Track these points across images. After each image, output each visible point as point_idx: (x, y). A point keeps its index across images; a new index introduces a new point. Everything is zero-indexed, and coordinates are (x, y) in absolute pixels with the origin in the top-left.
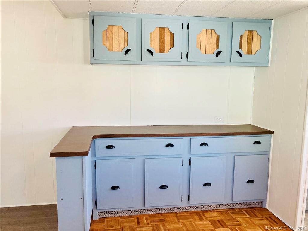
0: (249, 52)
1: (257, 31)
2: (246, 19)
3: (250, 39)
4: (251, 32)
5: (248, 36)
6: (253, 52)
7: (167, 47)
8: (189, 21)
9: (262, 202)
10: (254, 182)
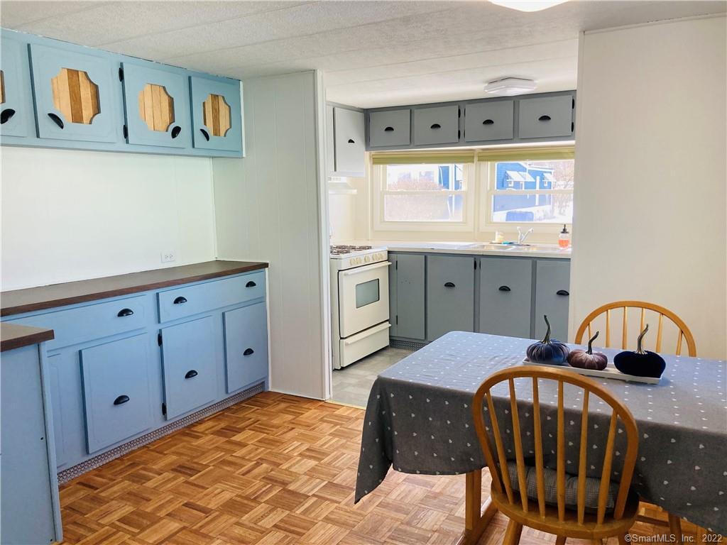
0: (217, 133)
1: (223, 97)
2: (207, 73)
3: (216, 110)
4: (215, 97)
5: (212, 103)
6: (222, 133)
7: (87, 111)
8: (122, 64)
9: (263, 384)
10: (252, 352)
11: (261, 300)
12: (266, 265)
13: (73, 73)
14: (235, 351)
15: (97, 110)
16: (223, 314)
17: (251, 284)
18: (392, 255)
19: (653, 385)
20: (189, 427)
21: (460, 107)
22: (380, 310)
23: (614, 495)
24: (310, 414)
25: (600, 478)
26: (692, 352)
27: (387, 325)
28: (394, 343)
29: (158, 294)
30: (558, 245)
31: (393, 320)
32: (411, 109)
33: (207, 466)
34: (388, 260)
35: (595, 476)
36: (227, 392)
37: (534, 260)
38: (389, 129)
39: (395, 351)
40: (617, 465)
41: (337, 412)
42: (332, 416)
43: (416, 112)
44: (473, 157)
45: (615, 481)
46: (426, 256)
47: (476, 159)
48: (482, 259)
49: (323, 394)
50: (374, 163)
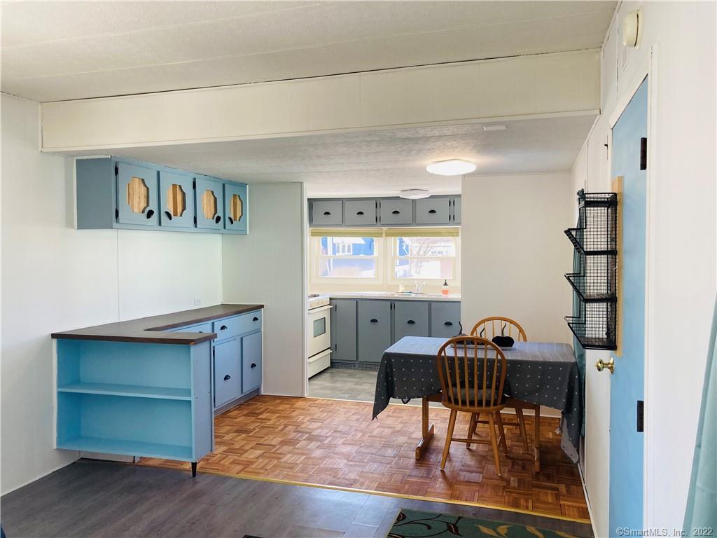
0: (235, 219)
1: (239, 196)
2: (231, 181)
3: (235, 204)
4: (235, 196)
5: (234, 200)
6: (238, 219)
7: (179, 210)
8: (195, 179)
9: (258, 390)
10: (255, 366)
11: (259, 331)
12: (262, 306)
13: (174, 186)
14: (247, 365)
15: (184, 208)
16: (242, 339)
17: (255, 319)
18: (332, 301)
19: (510, 350)
20: (224, 414)
21: (377, 202)
22: (324, 340)
23: (497, 394)
24: (299, 404)
25: (491, 388)
26: (525, 339)
27: (330, 351)
28: (334, 364)
29: (213, 323)
30: (442, 294)
31: (334, 347)
32: (342, 201)
33: (254, 429)
34: (330, 304)
35: (489, 387)
36: (242, 392)
37: (430, 303)
38: (327, 213)
39: (334, 370)
40: (498, 381)
41: (317, 402)
42: (314, 404)
43: (347, 204)
44: (382, 233)
45: (497, 388)
46: (357, 301)
47: (384, 235)
48: (396, 303)
49: (303, 393)
50: (312, 235)
